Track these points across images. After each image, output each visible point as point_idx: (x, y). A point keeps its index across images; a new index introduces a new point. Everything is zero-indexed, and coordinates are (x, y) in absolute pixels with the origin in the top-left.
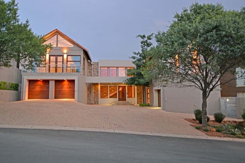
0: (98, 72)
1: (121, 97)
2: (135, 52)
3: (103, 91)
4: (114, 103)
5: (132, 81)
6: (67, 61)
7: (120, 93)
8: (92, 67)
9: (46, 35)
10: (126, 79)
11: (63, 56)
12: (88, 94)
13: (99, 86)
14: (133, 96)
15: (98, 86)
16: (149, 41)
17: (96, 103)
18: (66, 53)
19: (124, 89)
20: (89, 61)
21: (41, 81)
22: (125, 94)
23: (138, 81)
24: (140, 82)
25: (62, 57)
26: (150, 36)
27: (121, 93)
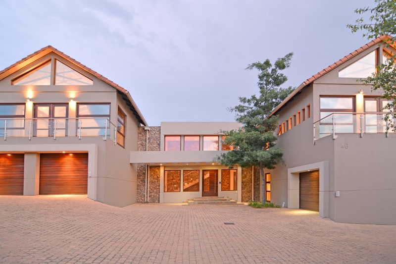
0: (159, 145)
1: (207, 189)
2: (243, 97)
3: (172, 179)
4: (193, 200)
5: (236, 156)
6: (78, 115)
7: (205, 183)
8: (148, 136)
9: (25, 59)
10: (220, 155)
11: (67, 104)
12: (138, 185)
13: (162, 170)
14: (232, 187)
15: (159, 169)
16: (279, 72)
17: (156, 200)
18: (74, 99)
19: (214, 174)
20: (142, 125)
21: (8, 158)
22: (217, 184)
23: (250, 155)
24: (257, 156)
25: (64, 108)
26: (283, 59)
27: (207, 183)
